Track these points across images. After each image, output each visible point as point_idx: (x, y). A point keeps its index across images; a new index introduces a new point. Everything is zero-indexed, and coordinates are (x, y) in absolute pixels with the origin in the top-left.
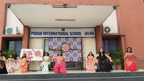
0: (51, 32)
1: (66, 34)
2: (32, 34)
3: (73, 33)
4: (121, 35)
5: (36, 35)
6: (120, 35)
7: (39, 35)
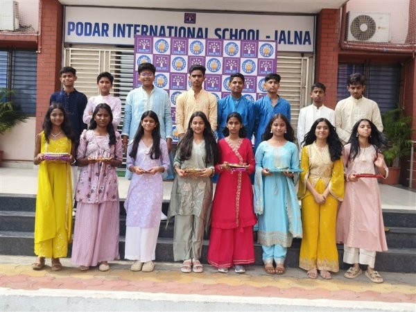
0: (143, 26)
1: (198, 37)
2: (73, 30)
3: (227, 34)
5: (86, 34)
6: (411, 54)
7: (96, 34)
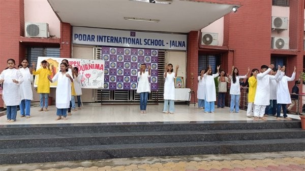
0: (111, 37)
1: (137, 42)
2: (77, 38)
3: (150, 41)
4: (230, 51)
5: (84, 40)
7: (89, 40)
